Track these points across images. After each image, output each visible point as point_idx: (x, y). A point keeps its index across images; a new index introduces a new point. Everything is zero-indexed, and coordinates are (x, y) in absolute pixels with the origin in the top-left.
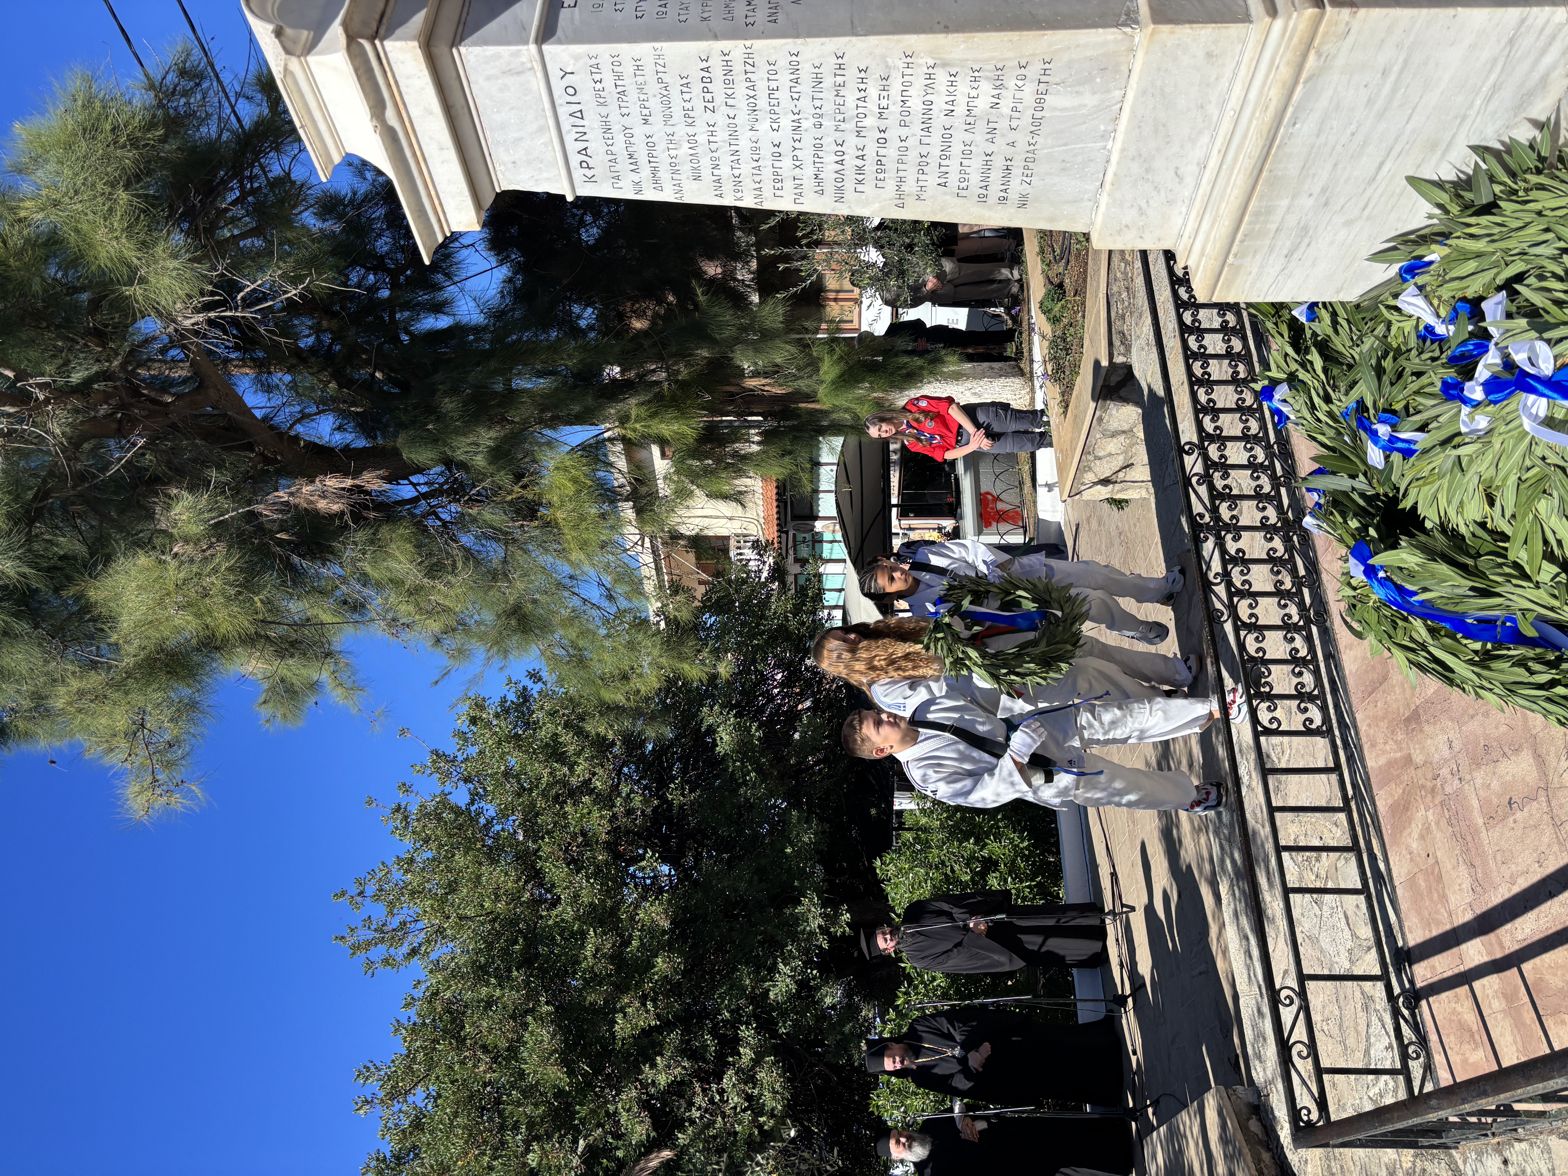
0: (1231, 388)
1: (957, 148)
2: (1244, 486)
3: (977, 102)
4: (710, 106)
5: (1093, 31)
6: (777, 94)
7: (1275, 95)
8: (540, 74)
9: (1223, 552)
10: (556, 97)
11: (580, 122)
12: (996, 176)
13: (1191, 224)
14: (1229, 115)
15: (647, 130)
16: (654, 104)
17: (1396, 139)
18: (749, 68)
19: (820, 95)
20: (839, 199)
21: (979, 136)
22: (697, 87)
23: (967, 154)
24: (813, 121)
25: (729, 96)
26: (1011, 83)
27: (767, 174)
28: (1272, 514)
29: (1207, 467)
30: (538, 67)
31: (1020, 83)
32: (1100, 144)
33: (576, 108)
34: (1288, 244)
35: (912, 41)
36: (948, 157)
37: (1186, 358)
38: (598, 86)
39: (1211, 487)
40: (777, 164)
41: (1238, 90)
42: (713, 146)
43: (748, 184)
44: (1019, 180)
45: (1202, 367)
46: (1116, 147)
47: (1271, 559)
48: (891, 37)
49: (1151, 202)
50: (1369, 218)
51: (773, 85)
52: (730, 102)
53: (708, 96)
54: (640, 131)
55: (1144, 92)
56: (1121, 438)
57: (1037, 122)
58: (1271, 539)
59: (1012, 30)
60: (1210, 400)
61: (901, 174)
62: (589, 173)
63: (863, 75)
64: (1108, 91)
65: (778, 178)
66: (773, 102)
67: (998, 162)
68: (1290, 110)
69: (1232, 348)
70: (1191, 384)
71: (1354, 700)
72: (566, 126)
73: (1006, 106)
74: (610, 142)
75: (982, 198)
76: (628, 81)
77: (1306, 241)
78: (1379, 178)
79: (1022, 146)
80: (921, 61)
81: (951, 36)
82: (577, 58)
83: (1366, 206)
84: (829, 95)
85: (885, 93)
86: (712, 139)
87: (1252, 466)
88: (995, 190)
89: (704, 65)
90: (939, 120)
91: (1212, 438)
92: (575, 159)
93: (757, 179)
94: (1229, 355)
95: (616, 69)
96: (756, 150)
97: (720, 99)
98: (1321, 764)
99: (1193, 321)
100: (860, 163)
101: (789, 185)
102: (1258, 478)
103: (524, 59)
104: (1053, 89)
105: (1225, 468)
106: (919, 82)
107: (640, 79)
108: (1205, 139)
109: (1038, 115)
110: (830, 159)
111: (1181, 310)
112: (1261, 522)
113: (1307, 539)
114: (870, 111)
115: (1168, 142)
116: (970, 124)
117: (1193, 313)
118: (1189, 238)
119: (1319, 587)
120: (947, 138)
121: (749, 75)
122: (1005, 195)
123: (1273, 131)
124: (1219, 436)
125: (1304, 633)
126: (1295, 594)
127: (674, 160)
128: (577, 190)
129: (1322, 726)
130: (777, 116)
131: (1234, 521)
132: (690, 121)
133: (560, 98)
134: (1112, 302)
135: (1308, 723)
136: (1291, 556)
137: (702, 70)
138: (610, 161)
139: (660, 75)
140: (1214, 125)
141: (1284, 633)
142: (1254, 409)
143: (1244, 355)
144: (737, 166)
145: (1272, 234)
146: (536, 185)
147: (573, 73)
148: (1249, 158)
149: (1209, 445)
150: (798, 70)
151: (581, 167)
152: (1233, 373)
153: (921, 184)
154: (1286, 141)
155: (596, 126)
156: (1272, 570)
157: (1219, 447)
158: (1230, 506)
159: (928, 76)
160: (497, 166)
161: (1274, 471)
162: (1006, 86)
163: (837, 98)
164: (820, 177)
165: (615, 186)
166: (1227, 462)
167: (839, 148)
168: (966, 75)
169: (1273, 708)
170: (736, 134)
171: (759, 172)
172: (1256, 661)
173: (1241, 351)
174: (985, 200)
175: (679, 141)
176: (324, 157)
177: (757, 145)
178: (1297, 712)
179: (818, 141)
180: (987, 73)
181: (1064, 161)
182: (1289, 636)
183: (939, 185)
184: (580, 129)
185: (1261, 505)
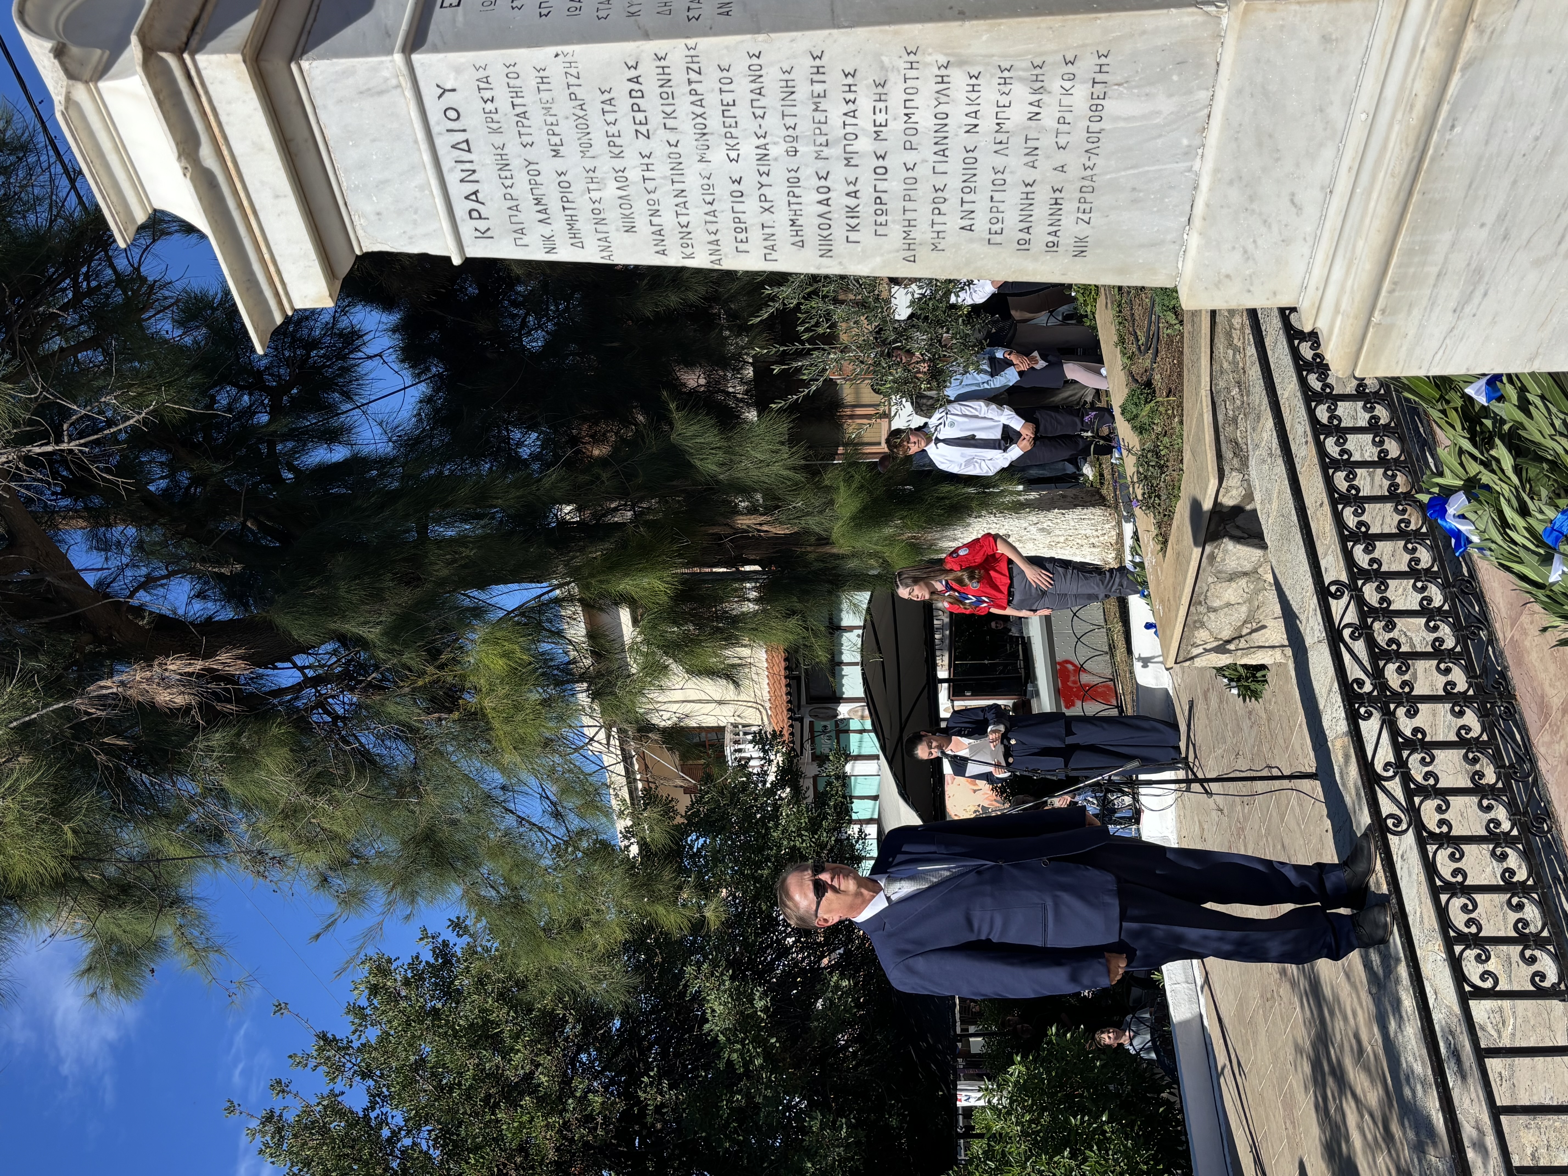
0: (1389, 507)
1: (984, 178)
2: (1417, 640)
3: (1008, 113)
4: (643, 129)
5: (1165, 11)
6: (733, 111)
7: (1422, 89)
8: (409, 93)
9: (1395, 733)
10: (432, 123)
11: (466, 156)
12: (1041, 212)
13: (1318, 272)
14: (1360, 119)
15: (559, 164)
16: (567, 129)
18: (693, 76)
19: (793, 110)
20: (827, 254)
21: (1015, 161)
22: (624, 104)
23: (999, 185)
24: (785, 146)
25: (668, 115)
26: (1055, 85)
27: (725, 220)
28: (1460, 679)
29: (1362, 615)
30: (406, 84)
31: (1067, 85)
32: (1183, 165)
33: (461, 137)
34: (1456, 293)
35: (914, 32)
36: (973, 190)
37: (1324, 468)
38: (489, 106)
39: (1371, 643)
40: (738, 207)
41: (1370, 85)
42: (650, 185)
43: (699, 235)
44: (1073, 218)
45: (1347, 479)
46: (1206, 168)
47: (1462, 742)
48: (887, 28)
49: (1260, 242)
51: (728, 98)
52: (670, 123)
53: (640, 116)
54: (548, 166)
55: (1240, 92)
56: (1243, 582)
57: (1094, 138)
58: (1461, 714)
59: (1051, 13)
60: (1361, 524)
61: (909, 215)
62: (482, 225)
63: (850, 80)
64: (1190, 92)
65: (740, 227)
66: (729, 121)
67: (1043, 196)
68: (1445, 108)
69: (1387, 452)
70: (1334, 503)
72: (447, 163)
73: (1049, 118)
74: (508, 182)
75: (1023, 245)
76: (530, 98)
77: (1481, 289)
79: (1075, 170)
80: (928, 59)
81: (967, 24)
82: (458, 70)
83: (1563, 238)
84: (804, 110)
85: (881, 105)
87: (1426, 611)
88: (1040, 233)
89: (633, 73)
90: (958, 141)
91: (1367, 575)
92: (461, 208)
93: (712, 228)
94: (1382, 461)
95: (512, 82)
96: (708, 188)
97: (656, 120)
98: (1562, 1042)
99: (1331, 418)
100: (852, 202)
101: (756, 236)
102: (1436, 628)
103: (386, 74)
104: (1113, 91)
105: (1389, 615)
106: (928, 88)
107: (545, 96)
108: (1328, 153)
109: (1095, 127)
110: (809, 198)
111: (1313, 404)
112: (1445, 689)
113: (1512, 713)
114: (863, 130)
115: (1278, 160)
116: (1001, 143)
117: (1329, 407)
118: (1317, 289)
119: (1535, 780)
120: (970, 164)
121: (694, 86)
122: (1055, 239)
123: (1423, 138)
124: (1377, 571)
125: (1520, 846)
126: (1502, 791)
127: (597, 205)
128: (466, 249)
129: (1559, 983)
130: (736, 141)
131: (1407, 689)
132: (617, 150)
133: (438, 123)
134: (1219, 401)
135: (1537, 979)
136: (1492, 736)
137: (629, 80)
138: (510, 208)
139: (572, 89)
140: (1339, 134)
141: (1491, 847)
142: (1424, 534)
143: (1405, 461)
144: (684, 211)
145: (1432, 281)
146: (410, 243)
147: (454, 90)
148: (1393, 176)
149: (1364, 584)
150: (761, 76)
151: (471, 218)
152: (1391, 485)
153: (937, 228)
154: (1442, 151)
155: (488, 161)
156: (1466, 757)
157: (1378, 587)
158: (1399, 668)
159: (940, 79)
160: (355, 218)
161: (1457, 618)
162: (1049, 89)
163: (816, 114)
164: (798, 223)
165: (519, 242)
166: (1391, 608)
167: (823, 183)
168: (992, 75)
169: (1483, 957)
170: (680, 167)
171: (714, 219)
172: (1454, 889)
173: (1400, 455)
174: (1027, 246)
175: (603, 179)
176: (121, 215)
177: (710, 182)
178: (1520, 962)
179: (793, 174)
180: (1021, 73)
181: (1134, 189)
182: (1499, 851)
183: (962, 228)
184: (467, 166)
185: (1442, 666)
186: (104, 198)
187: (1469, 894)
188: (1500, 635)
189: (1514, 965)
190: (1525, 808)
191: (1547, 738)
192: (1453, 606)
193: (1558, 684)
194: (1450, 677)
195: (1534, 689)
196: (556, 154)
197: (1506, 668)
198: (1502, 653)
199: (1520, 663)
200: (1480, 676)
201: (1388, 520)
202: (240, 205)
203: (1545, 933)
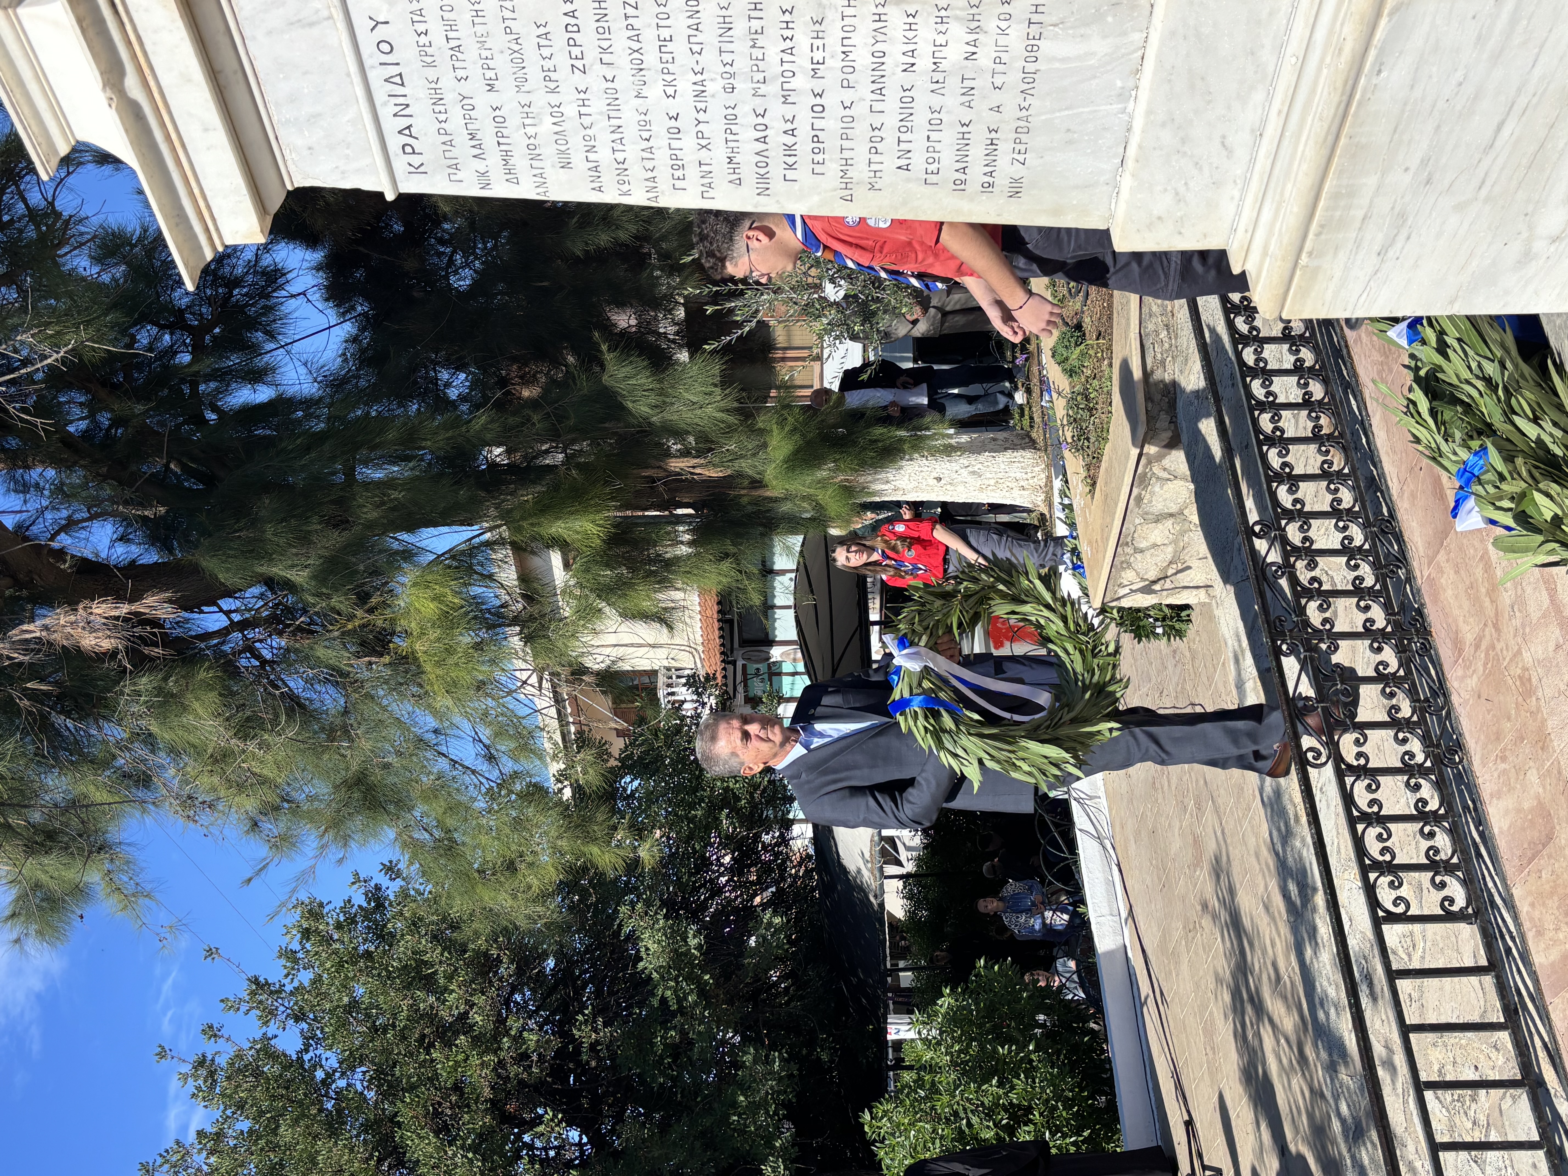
0: (1313, 447)
1: (921, 118)
2: (1338, 579)
3: (945, 52)
4: (579, 64)
6: (670, 47)
7: (1350, 33)
9: (1316, 668)
10: (365, 56)
11: (400, 90)
12: (977, 152)
13: (1248, 214)
14: (1290, 63)
15: (494, 99)
16: (502, 63)
17: (1519, 91)
18: (630, 11)
19: (730, 47)
20: (764, 190)
21: (952, 100)
22: (559, 38)
23: (936, 125)
24: (722, 83)
25: (604, 50)
26: (991, 24)
27: (662, 157)
28: (1378, 616)
29: (1286, 555)
30: (339, 16)
31: (1003, 25)
32: (1117, 107)
33: (395, 70)
34: (1381, 236)
36: (909, 130)
38: (423, 40)
39: (1294, 581)
40: (675, 144)
41: (1300, 29)
42: (586, 121)
43: (636, 171)
44: (1008, 158)
45: (1272, 421)
46: (1139, 111)
47: (1380, 677)
49: (1191, 184)
50: (1487, 200)
51: (665, 33)
52: (606, 58)
53: (576, 51)
54: (483, 101)
55: (1173, 33)
56: (1169, 523)
57: (1029, 78)
58: (1380, 650)
60: (1285, 464)
61: (847, 154)
62: (416, 160)
63: (787, 17)
64: (1125, 34)
65: (677, 164)
66: (665, 57)
67: (979, 135)
68: (1372, 53)
69: (1310, 394)
71: (1509, 869)
72: (380, 97)
73: (985, 58)
74: (442, 117)
75: (960, 185)
76: (465, 32)
77: (1404, 233)
78: (1499, 143)
79: (1010, 111)
82: (391, 2)
83: (1483, 182)
84: (741, 47)
85: (819, 42)
86: (583, 110)
87: (1347, 551)
88: (976, 174)
89: (569, 7)
90: (895, 78)
91: (1290, 515)
92: (395, 142)
93: (649, 165)
94: (1307, 403)
95: (446, 16)
96: (645, 125)
97: (592, 55)
98: (1469, 963)
99: (1257, 361)
100: (789, 140)
101: (693, 173)
102: (1357, 567)
103: (317, 4)
104: (1048, 31)
105: (1311, 554)
106: (865, 27)
107: (479, 29)
108: (1259, 96)
109: (1030, 67)
110: (747, 134)
111: (1240, 347)
112: (1364, 626)
113: (1427, 648)
114: (800, 67)
115: (1209, 102)
116: (937, 82)
117: (1256, 350)
118: (1246, 231)
119: (1449, 714)
120: (907, 103)
121: (630, 21)
122: (991, 180)
123: (1350, 82)
124: (1300, 511)
125: (1433, 777)
126: (1418, 724)
127: (532, 140)
128: (399, 185)
129: (1467, 907)
130: (673, 77)
131: (1328, 627)
132: (552, 85)
133: (371, 56)
134: (1148, 344)
135: (1446, 903)
136: (1408, 672)
137: (565, 14)
138: (444, 143)
139: (507, 23)
140: (1270, 78)
141: (1406, 778)
142: (1346, 475)
143: (1328, 404)
144: (621, 147)
145: (1357, 224)
146: (343, 178)
147: (387, 23)
148: (1321, 119)
149: (1287, 524)
150: (698, 12)
151: (404, 153)
152: (1315, 427)
153: (874, 167)
154: (1369, 95)
155: (422, 96)
156: (1383, 691)
157: (1301, 527)
158: (1321, 605)
159: (877, 17)
160: (286, 153)
161: (1377, 557)
162: (985, 29)
163: (754, 50)
164: (735, 160)
165: (453, 177)
166: (1314, 547)
167: (760, 120)
168: (929, 14)
169: (1396, 884)
170: (617, 102)
171: (651, 156)
172: (1369, 819)
173: (1324, 398)
174: (962, 187)
175: (539, 114)
176: (44, 146)
177: (647, 118)
178: (1431, 888)
179: (730, 111)
180: (958, 12)
181: (1069, 130)
182: (1413, 782)
183: (899, 168)
184: (401, 100)
185: (1362, 604)
186: (25, 128)
187: (1384, 823)
188: (1417, 573)
189: (1425, 891)
190: (1438, 740)
191: (1460, 672)
192: (1374, 545)
193: (1471, 620)
194: (1369, 615)
195: (1449, 625)
196: (491, 88)
197: (1422, 605)
198: (1419, 591)
199: (1436, 600)
200: (1398, 613)
201: (1311, 461)
202: (168, 137)
203: (1455, 860)
